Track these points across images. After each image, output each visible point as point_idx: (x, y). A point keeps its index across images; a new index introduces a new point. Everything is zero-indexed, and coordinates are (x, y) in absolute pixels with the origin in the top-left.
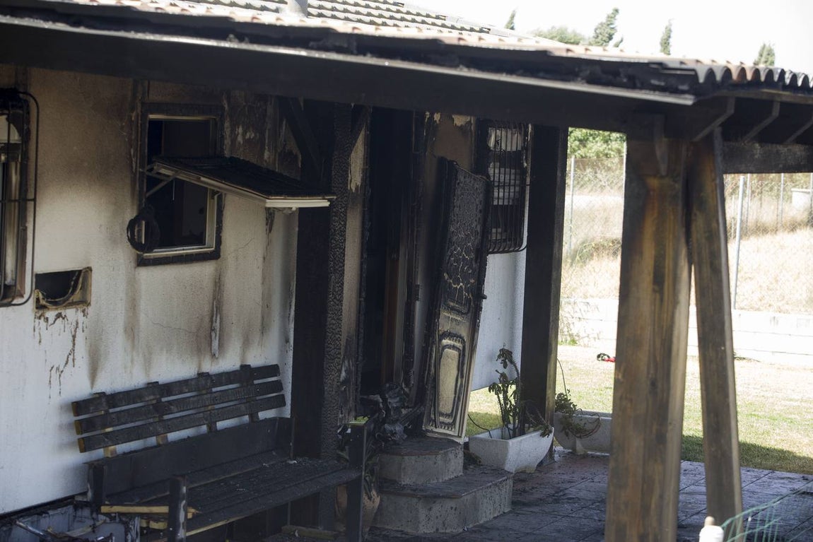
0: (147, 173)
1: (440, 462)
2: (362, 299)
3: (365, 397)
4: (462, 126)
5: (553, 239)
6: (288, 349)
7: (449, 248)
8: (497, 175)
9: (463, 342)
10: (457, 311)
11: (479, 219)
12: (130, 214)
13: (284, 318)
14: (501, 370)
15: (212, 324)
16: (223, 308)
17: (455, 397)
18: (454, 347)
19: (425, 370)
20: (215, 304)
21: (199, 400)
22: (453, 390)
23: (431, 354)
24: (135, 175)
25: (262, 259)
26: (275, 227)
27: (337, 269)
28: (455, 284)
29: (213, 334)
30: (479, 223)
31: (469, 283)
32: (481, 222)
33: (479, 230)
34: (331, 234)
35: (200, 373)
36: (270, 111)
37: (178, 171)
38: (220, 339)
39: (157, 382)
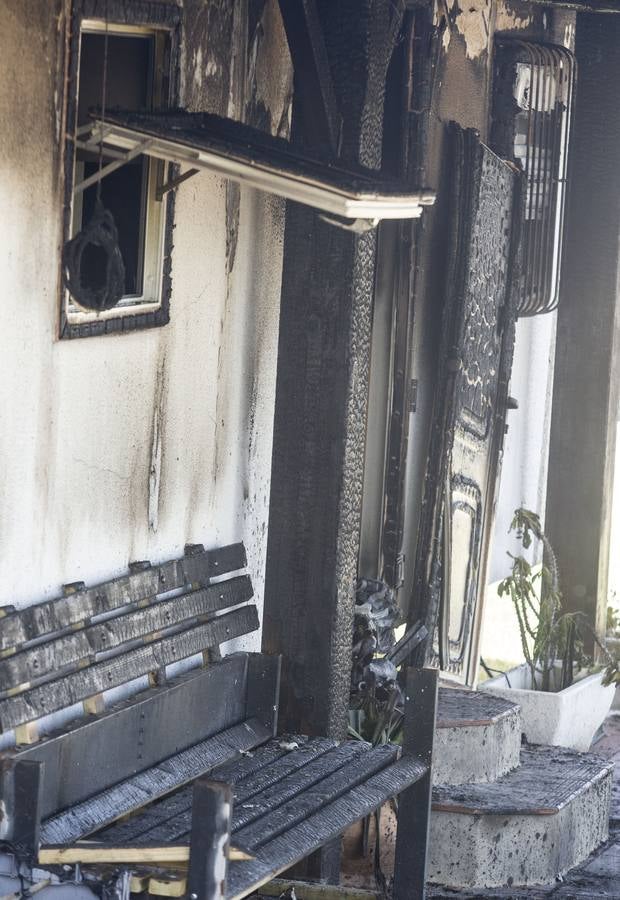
0: (77, 144)
1: (491, 740)
4: (475, 57)
5: (614, 289)
6: (246, 511)
7: (465, 306)
8: (530, 162)
9: (478, 494)
10: (472, 432)
11: (504, 247)
13: (245, 447)
15: (151, 461)
16: (166, 428)
18: (465, 506)
20: (156, 417)
22: (462, 594)
23: (438, 521)
24: (59, 146)
25: (218, 325)
26: (237, 262)
27: (361, 348)
28: (470, 379)
29: (152, 481)
30: (504, 255)
31: (489, 376)
32: (507, 255)
33: (503, 269)
34: (355, 275)
35: (132, 562)
36: (237, 20)
37: (148, 139)
38: (160, 491)
39: (83, 583)
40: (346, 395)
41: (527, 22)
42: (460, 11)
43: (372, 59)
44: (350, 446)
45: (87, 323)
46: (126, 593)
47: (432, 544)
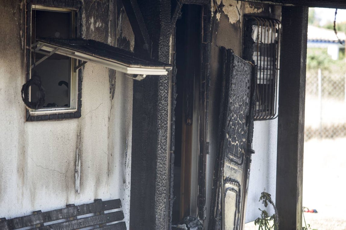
0: (32, 50)
2: (172, 152)
3: (175, 226)
4: (234, 23)
5: (299, 109)
6: (125, 188)
7: (229, 115)
8: (259, 62)
9: (239, 185)
10: (235, 162)
11: (248, 94)
12: (21, 82)
13: (123, 164)
14: (263, 208)
15: (75, 168)
16: (83, 156)
17: (234, 228)
18: (233, 189)
19: (215, 206)
20: (77, 152)
21: (69, 224)
22: (233, 222)
23: (219, 195)
24: (24, 50)
25: (108, 119)
26: (115, 96)
27: (163, 126)
28: (233, 142)
29: (76, 175)
30: (248, 96)
31: (242, 141)
32: (249, 96)
33: (248, 102)
34: (158, 99)
35: (67, 204)
36: (111, 7)
37: (57, 48)
38: (81, 179)
39: (41, 211)
40: (157, 144)
41: (261, 10)
42: (224, 6)
43: (163, 20)
44: (159, 162)
45: (40, 116)
46: (60, 215)
47: (216, 203)
